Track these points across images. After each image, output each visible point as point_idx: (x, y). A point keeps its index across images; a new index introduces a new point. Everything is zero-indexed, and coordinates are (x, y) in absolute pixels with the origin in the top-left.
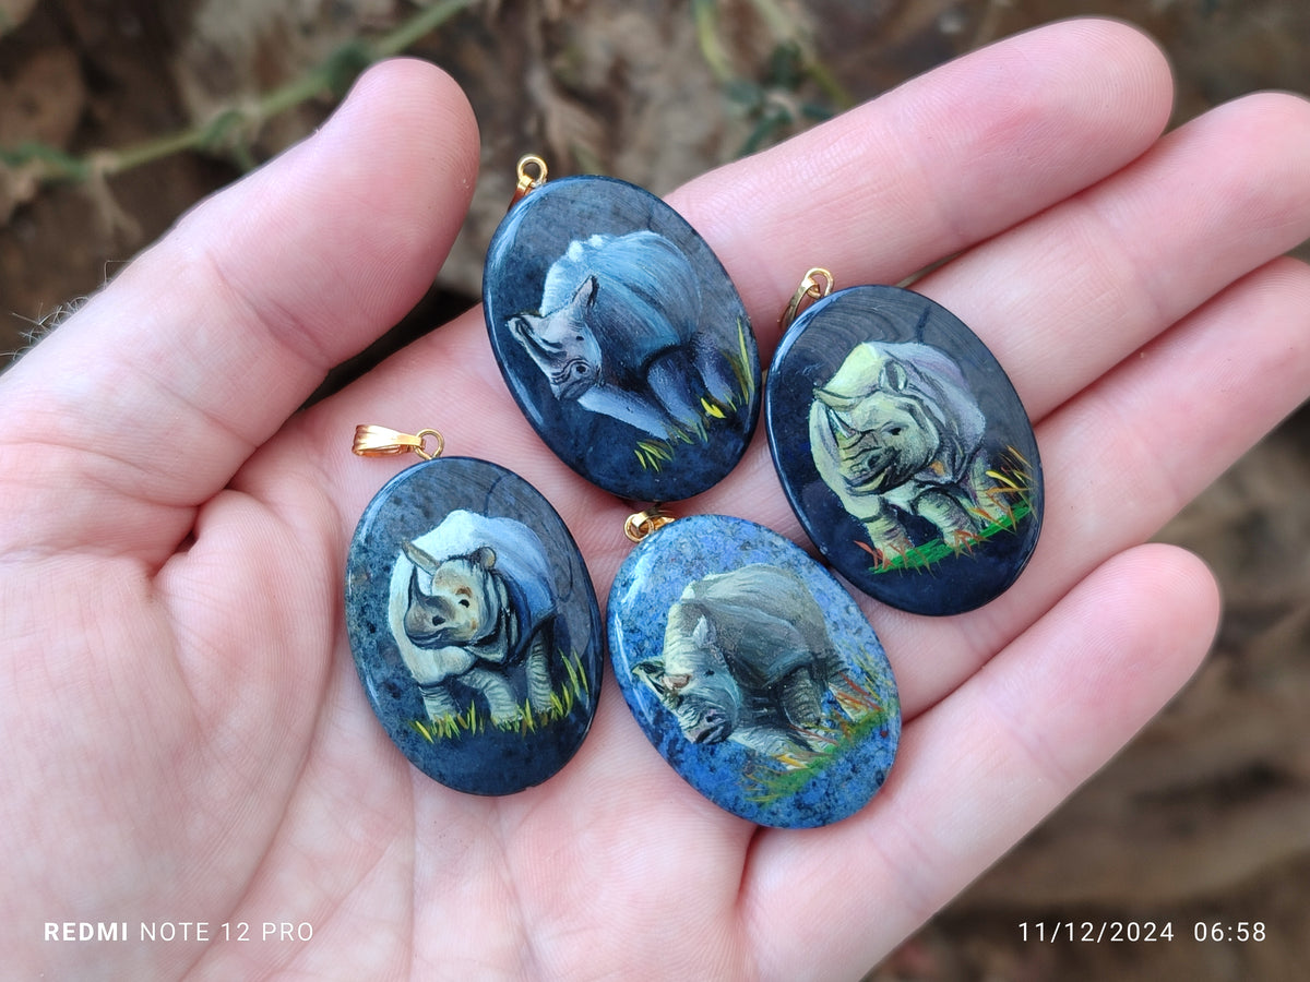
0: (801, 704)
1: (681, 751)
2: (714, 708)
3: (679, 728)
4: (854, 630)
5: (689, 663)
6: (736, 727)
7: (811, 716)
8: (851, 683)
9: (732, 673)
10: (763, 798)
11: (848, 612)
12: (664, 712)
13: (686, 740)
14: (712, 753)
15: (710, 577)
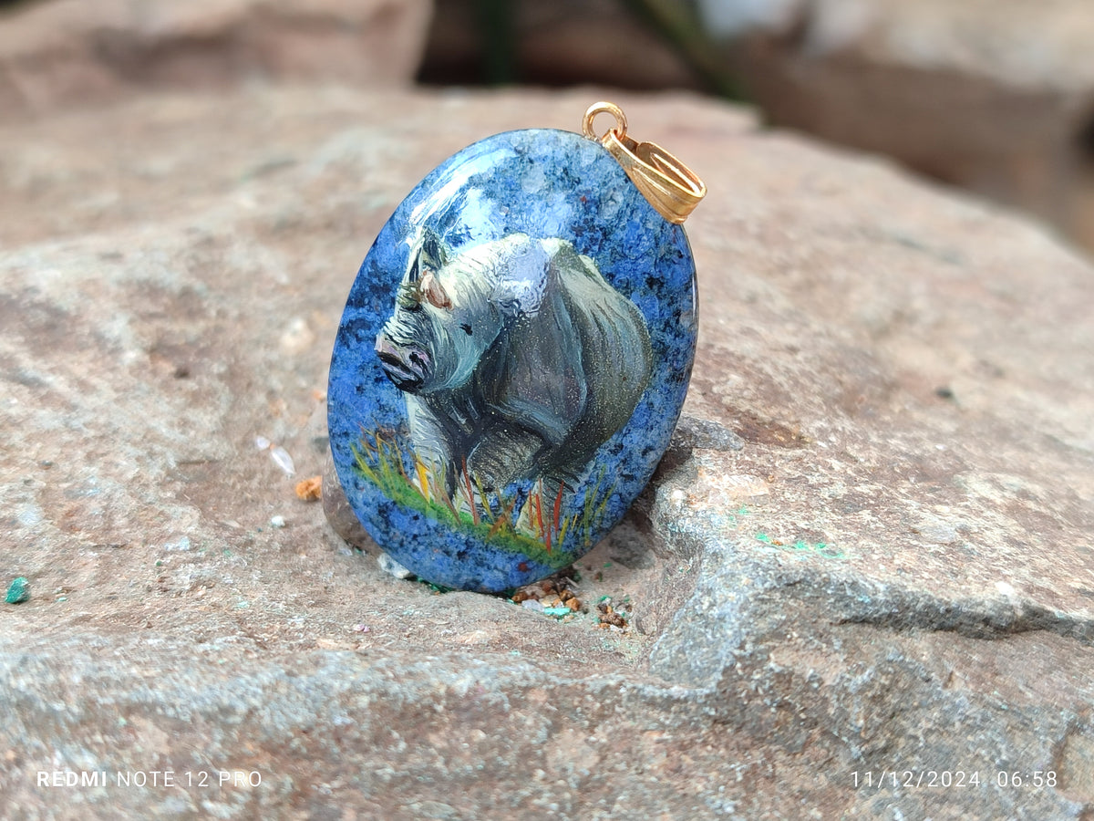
0: (497, 460)
1: (359, 340)
2: (430, 356)
3: (382, 324)
4: (625, 472)
5: (465, 296)
6: (423, 395)
7: (490, 478)
8: (559, 502)
9: (483, 357)
10: (364, 465)
11: (644, 453)
12: (391, 294)
13: (374, 340)
14: (378, 380)
15: (588, 262)
